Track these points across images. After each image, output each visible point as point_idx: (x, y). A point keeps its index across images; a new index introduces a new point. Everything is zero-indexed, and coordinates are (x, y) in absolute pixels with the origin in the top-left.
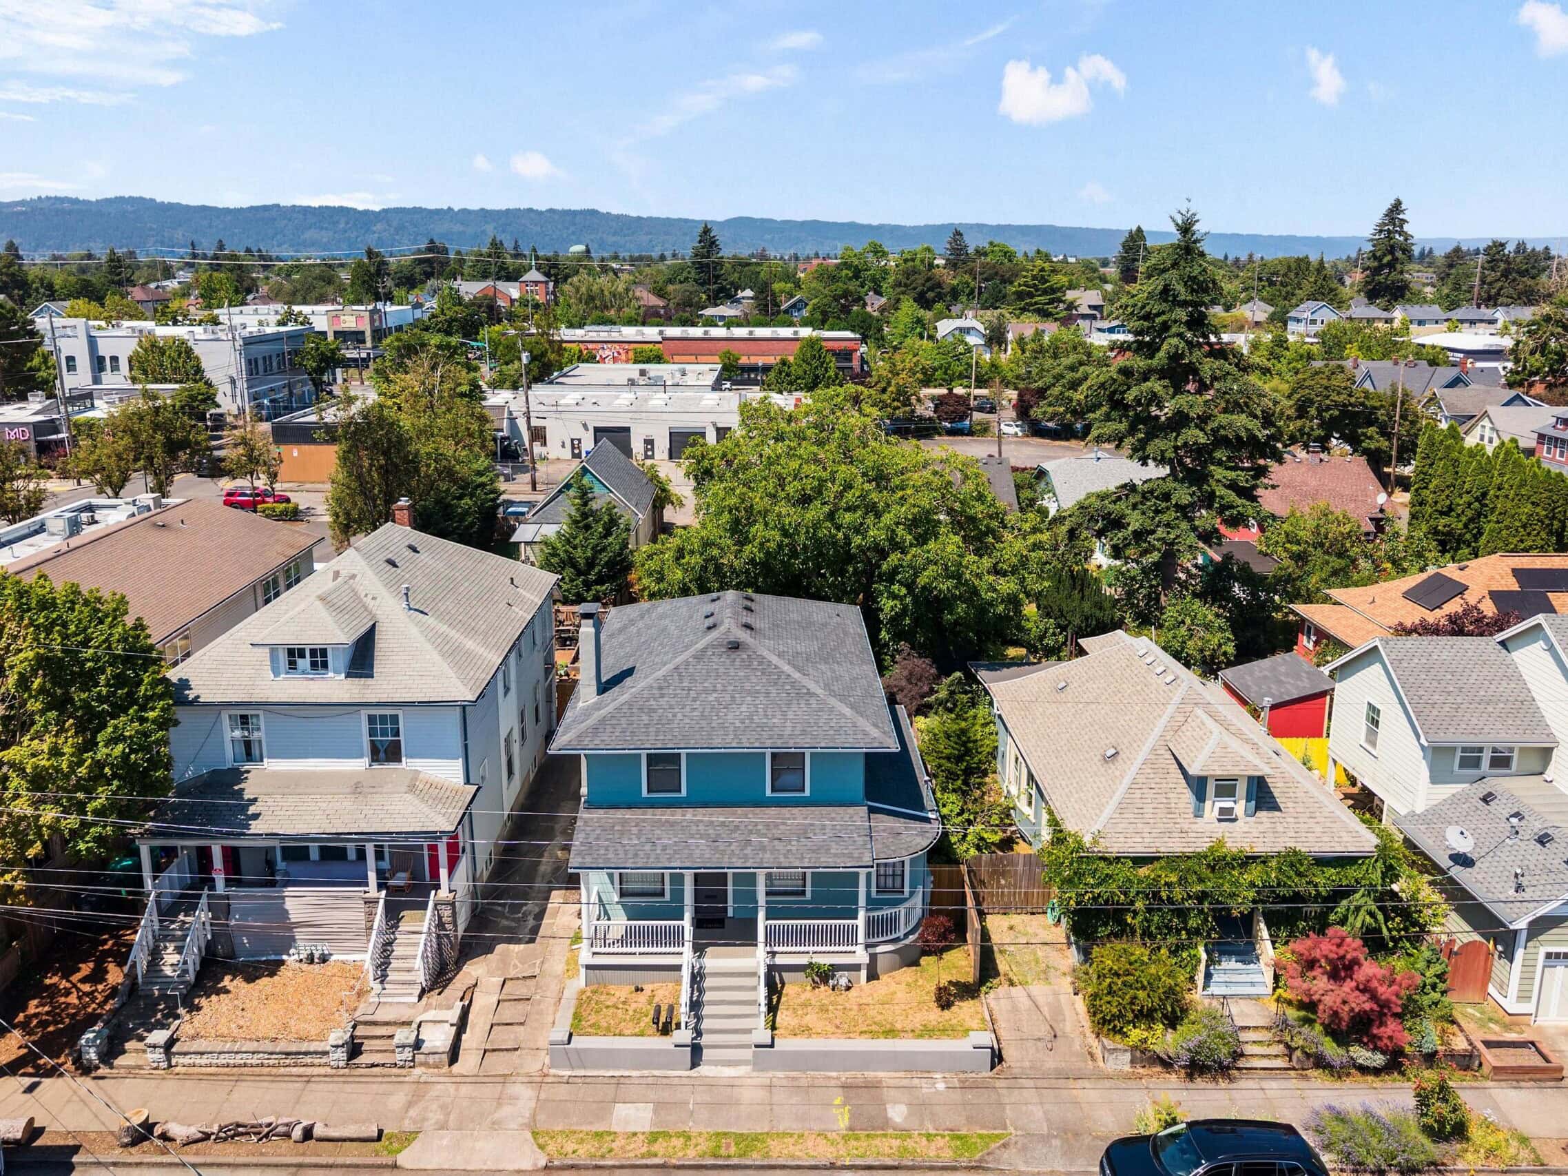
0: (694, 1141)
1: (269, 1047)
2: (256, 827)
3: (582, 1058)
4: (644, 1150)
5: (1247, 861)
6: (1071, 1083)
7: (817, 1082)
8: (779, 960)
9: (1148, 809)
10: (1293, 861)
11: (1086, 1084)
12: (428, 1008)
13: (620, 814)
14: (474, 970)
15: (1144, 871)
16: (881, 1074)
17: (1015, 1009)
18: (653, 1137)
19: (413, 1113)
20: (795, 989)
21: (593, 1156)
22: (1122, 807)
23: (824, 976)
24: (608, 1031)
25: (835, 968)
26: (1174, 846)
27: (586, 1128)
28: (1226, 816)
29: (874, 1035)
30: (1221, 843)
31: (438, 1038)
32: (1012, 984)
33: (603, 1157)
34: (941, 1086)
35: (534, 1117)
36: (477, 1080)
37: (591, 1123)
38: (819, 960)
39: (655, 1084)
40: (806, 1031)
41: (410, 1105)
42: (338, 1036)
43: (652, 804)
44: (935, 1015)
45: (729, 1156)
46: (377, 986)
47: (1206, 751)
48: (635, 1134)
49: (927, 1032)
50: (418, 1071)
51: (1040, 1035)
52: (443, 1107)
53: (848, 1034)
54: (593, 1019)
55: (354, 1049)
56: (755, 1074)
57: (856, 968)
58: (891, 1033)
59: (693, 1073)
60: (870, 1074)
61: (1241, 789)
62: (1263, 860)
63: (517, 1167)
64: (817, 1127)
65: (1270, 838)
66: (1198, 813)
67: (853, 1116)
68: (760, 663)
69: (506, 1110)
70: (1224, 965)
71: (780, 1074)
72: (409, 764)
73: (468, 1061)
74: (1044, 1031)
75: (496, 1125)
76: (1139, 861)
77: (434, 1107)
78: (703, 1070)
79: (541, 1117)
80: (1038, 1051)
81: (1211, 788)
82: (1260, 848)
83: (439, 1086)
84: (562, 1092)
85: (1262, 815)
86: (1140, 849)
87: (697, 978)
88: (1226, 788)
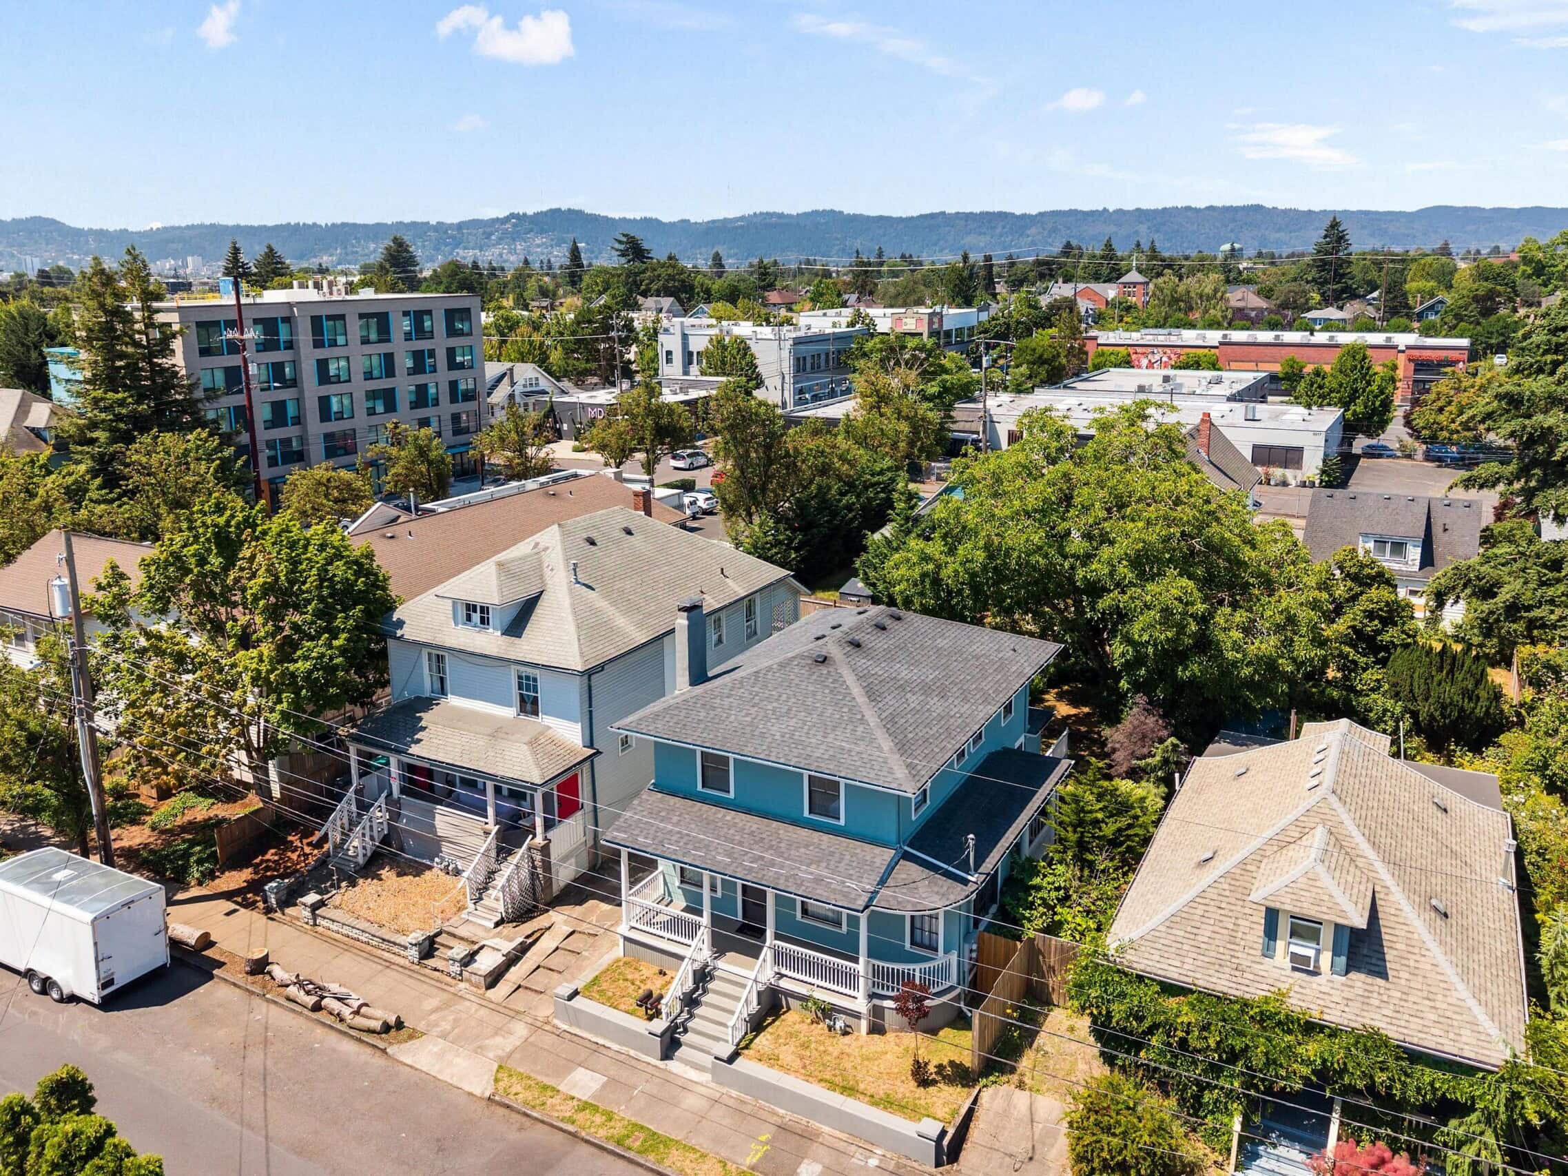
0: (612, 1124)
1: (374, 929)
3: (577, 1017)
4: (568, 1114)
5: (1310, 1028)
7: (761, 1114)
8: (785, 984)
9: (1206, 932)
10: (1372, 1041)
12: (498, 935)
13: (673, 801)
14: (557, 915)
15: (1172, 1002)
16: (826, 1129)
17: (1006, 1114)
18: (584, 1106)
19: (433, 1017)
20: (794, 1018)
21: (526, 1103)
22: (1172, 921)
23: (827, 1012)
24: (607, 1000)
25: (835, 1008)
26: (1221, 983)
27: (540, 1078)
28: (1300, 964)
29: (832, 1086)
30: (1281, 996)
31: (486, 962)
32: (1021, 1085)
33: (534, 1107)
34: (873, 1162)
35: (510, 1055)
36: (497, 1008)
37: (547, 1075)
38: (819, 995)
39: (624, 1062)
40: (772, 1060)
41: (436, 1010)
42: (417, 936)
43: (703, 799)
44: (907, 1088)
45: (629, 1149)
46: (471, 906)
47: (1286, 879)
48: (573, 1098)
49: (888, 1103)
50: (462, 985)
51: (1013, 1149)
52: (456, 1021)
53: (808, 1077)
54: (605, 986)
55: (428, 949)
56: (713, 1085)
57: (855, 1014)
58: (849, 1090)
59: (661, 1064)
60: (814, 1124)
61: (1327, 936)
62: (1334, 1033)
63: (471, 1090)
64: (724, 1153)
65: (1355, 1007)
66: (1268, 952)
67: (765, 1157)
68: (835, 681)
69: (495, 1041)
70: (1281, 1151)
71: (734, 1093)
72: (545, 720)
73: (503, 988)
74: (1021, 1148)
75: (480, 1050)
76: (1169, 989)
77: (451, 1018)
78: (673, 1065)
79: (515, 1056)
80: (1000, 1167)
81: (1284, 926)
82: (1333, 1017)
83: (468, 1004)
84: (549, 1040)
85: (1357, 978)
86: (1173, 972)
87: (703, 976)
88: (1305, 929)
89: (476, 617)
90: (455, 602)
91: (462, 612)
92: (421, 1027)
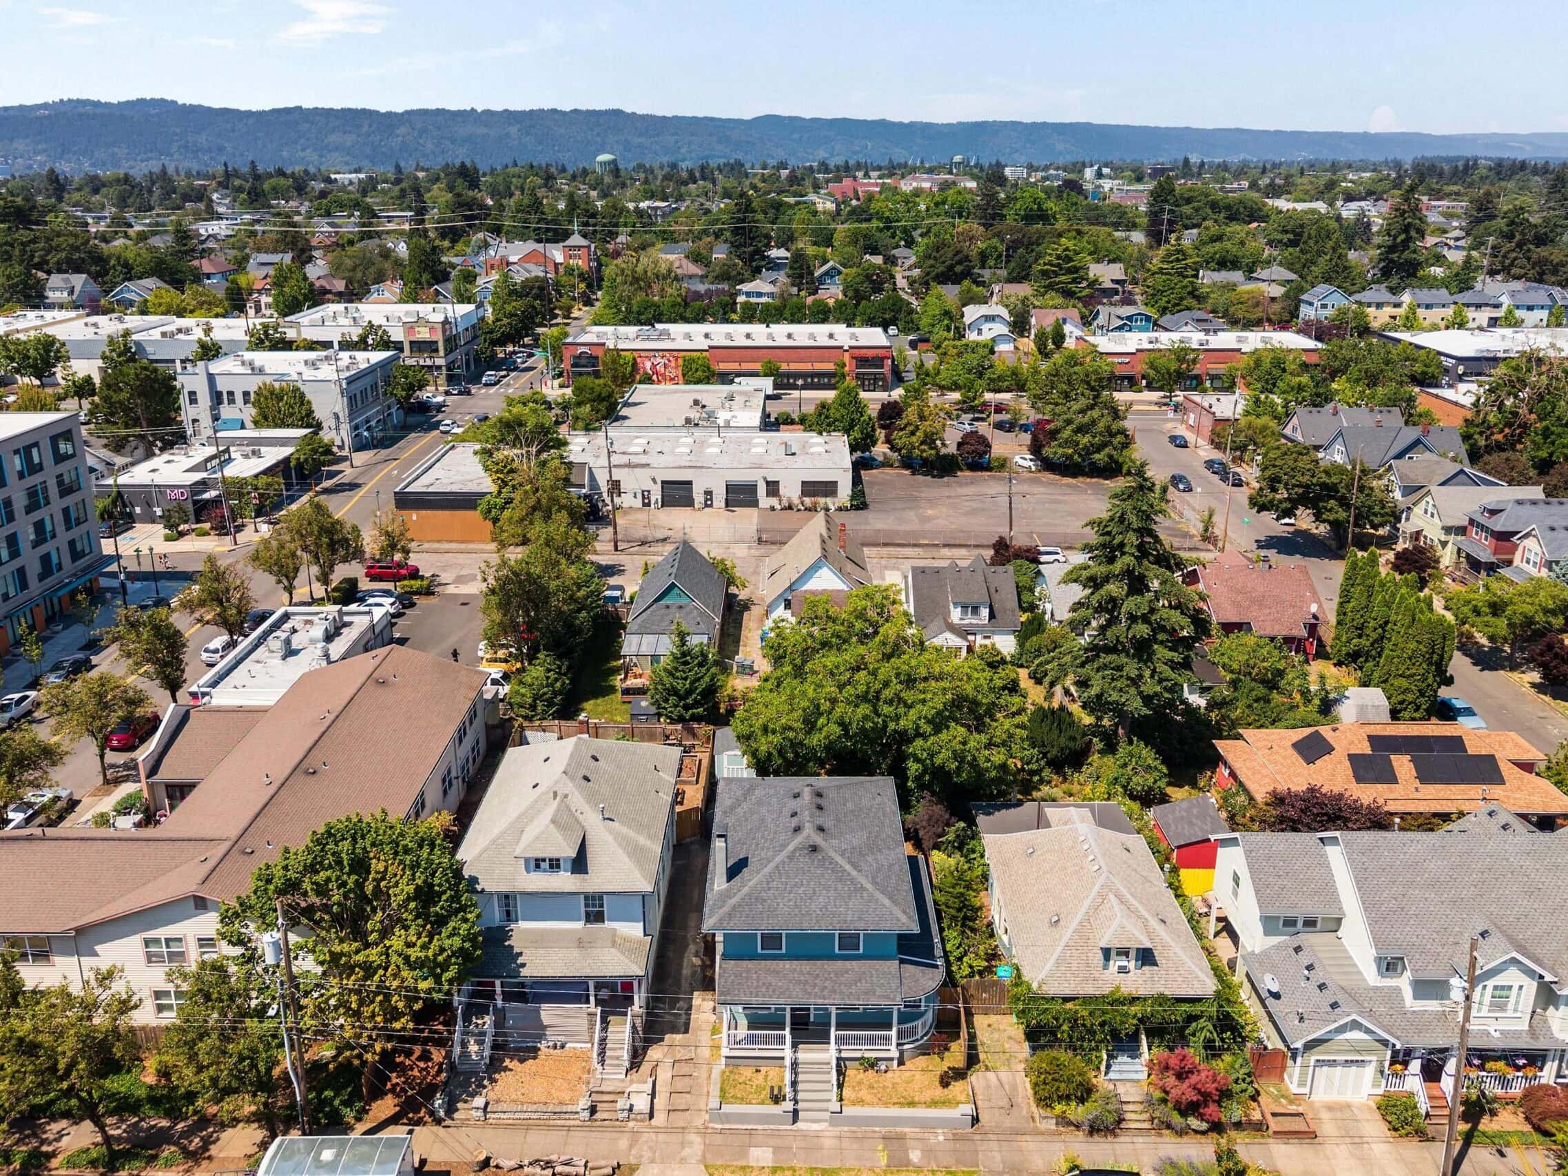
0: (798, 1173)
1: (542, 1108)
2: (524, 972)
3: (728, 1118)
5: (1134, 1000)
6: (1019, 1138)
7: (867, 1134)
8: (844, 1055)
9: (1075, 964)
10: (1161, 999)
11: (1028, 1138)
12: (632, 1082)
13: (745, 963)
14: (654, 1053)
15: (1069, 1006)
16: (907, 1130)
17: (988, 1087)
18: (774, 1170)
19: (634, 1152)
20: (852, 1073)
22: (1058, 963)
23: (872, 1064)
24: (742, 1100)
25: (878, 1059)
26: (1089, 990)
27: (734, 1163)
28: (1123, 970)
29: (901, 1104)
30: (1118, 988)
31: (642, 1103)
32: (987, 1068)
34: (941, 1138)
35: (704, 1157)
36: (668, 1130)
37: (737, 1160)
38: (867, 1055)
39: (774, 1134)
40: (860, 1102)
41: (631, 1147)
42: (584, 1103)
43: (764, 958)
44: (939, 1092)
46: (599, 1067)
47: (1111, 930)
48: (763, 1167)
49: (934, 1103)
50: (631, 1124)
51: (1002, 1104)
52: (650, 1148)
53: (886, 1104)
54: (732, 1092)
55: (593, 1110)
56: (831, 1128)
57: (892, 1059)
58: (912, 1104)
59: (794, 1127)
60: (898, 1129)
61: (1133, 954)
62: (1145, 999)
64: (868, 1165)
65: (1149, 985)
66: (1106, 967)
67: (889, 1157)
68: (831, 865)
69: (687, 1152)
70: (1120, 1059)
71: (846, 1128)
72: (608, 924)
73: (660, 1118)
74: (1004, 1102)
75: (683, 1160)
76: (1066, 1000)
77: (645, 1148)
78: (800, 1125)
79: (709, 1156)
80: (1000, 1115)
81: (1113, 953)
82: (1142, 992)
83: (646, 1134)
84: (718, 1139)
85: (1146, 968)
86: (1067, 991)
87: (795, 1064)
88: (1124, 952)
89: (545, 865)
90: (527, 860)
91: (532, 864)
92: (633, 1161)
